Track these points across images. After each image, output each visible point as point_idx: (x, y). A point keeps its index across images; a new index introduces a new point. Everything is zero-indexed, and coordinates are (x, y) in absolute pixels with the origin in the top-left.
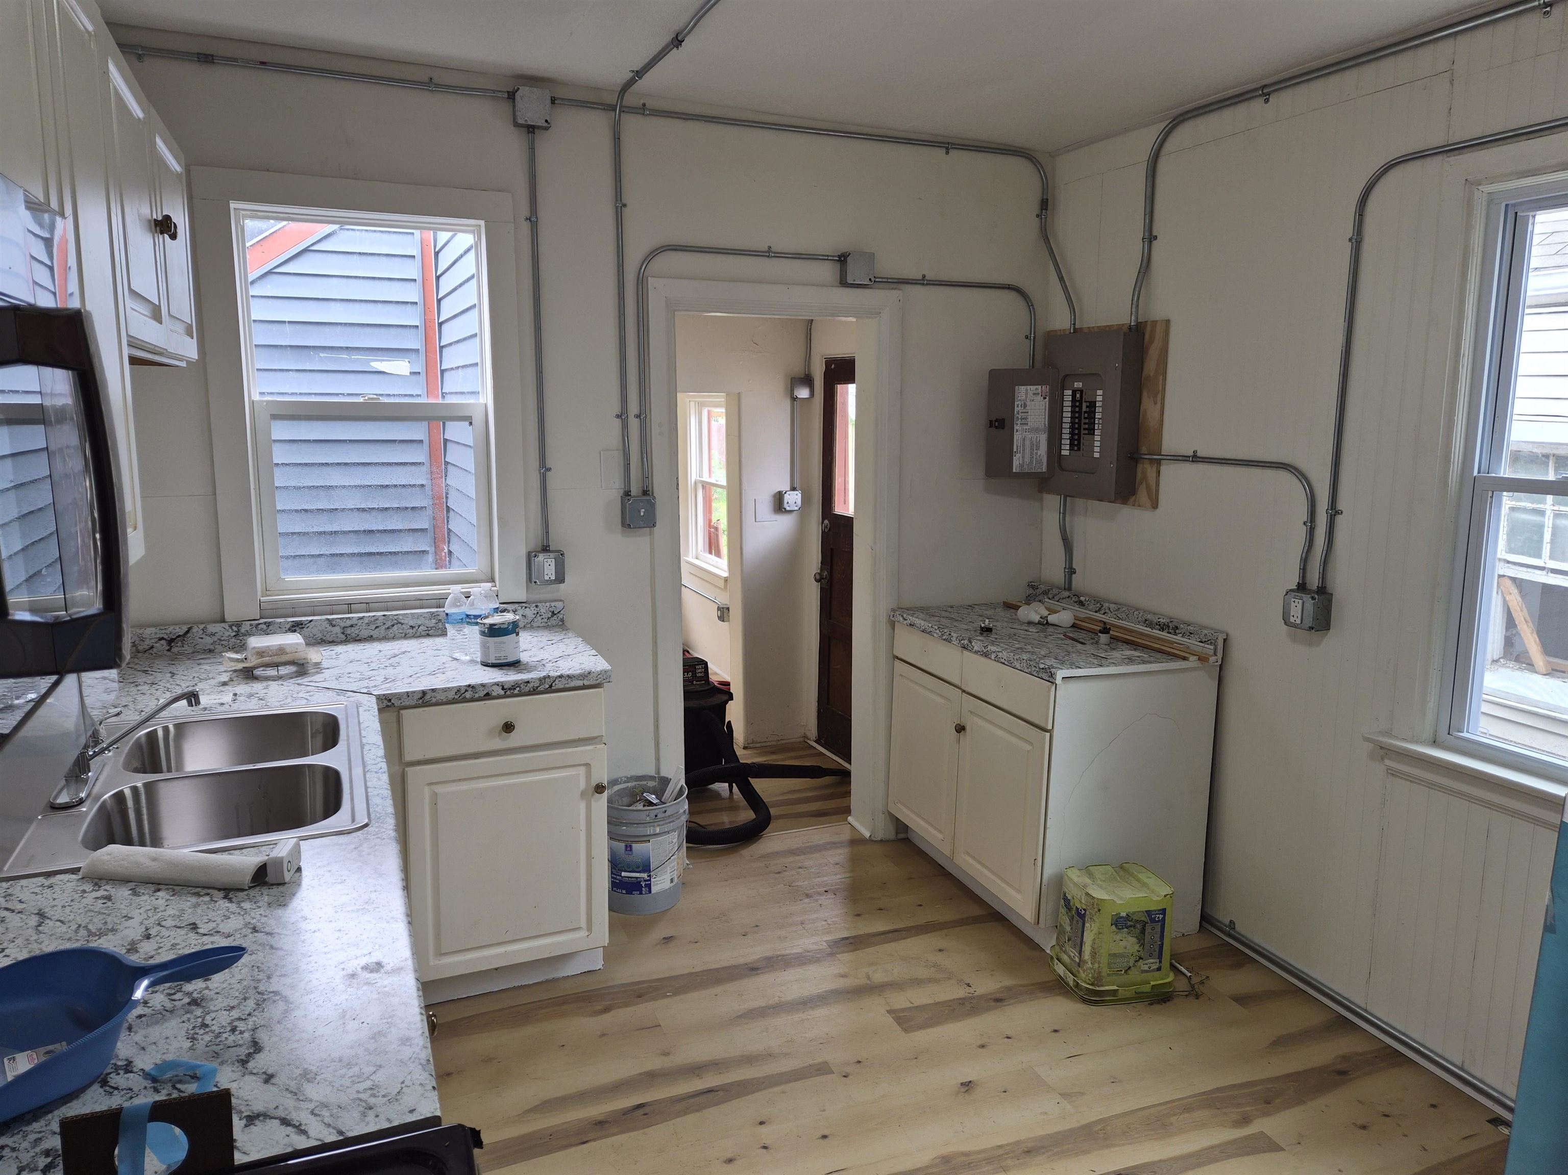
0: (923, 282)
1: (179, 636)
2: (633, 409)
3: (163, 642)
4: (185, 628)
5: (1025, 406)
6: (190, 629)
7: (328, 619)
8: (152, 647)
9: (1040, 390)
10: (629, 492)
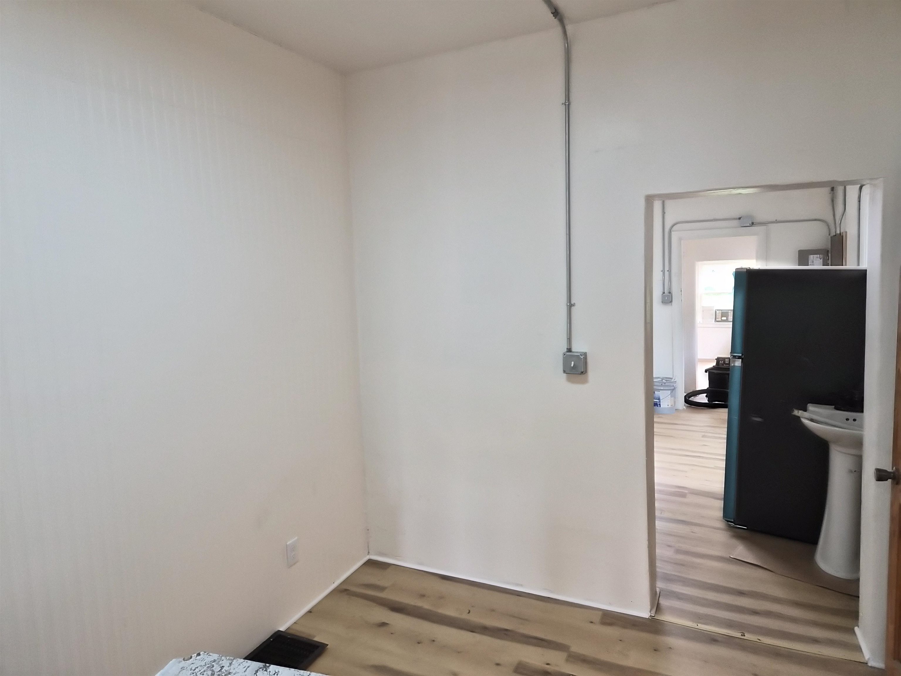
0: (777, 222)
2: (667, 268)
5: (813, 262)
9: (819, 256)
10: (664, 292)
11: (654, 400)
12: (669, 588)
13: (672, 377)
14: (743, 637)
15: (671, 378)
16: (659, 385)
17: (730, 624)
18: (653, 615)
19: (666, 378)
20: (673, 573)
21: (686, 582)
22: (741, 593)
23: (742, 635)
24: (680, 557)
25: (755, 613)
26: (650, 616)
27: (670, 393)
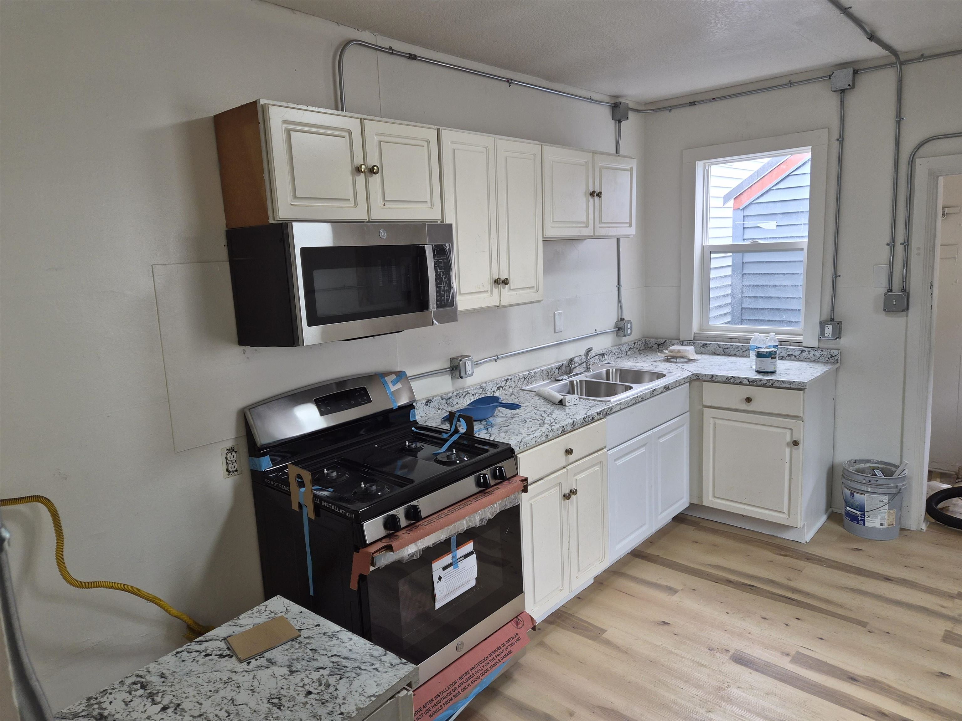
1: (662, 343)
2: (900, 238)
3: (656, 345)
4: (664, 340)
6: (666, 341)
7: (718, 344)
8: (653, 346)
10: (891, 290)
27: (888, 501)
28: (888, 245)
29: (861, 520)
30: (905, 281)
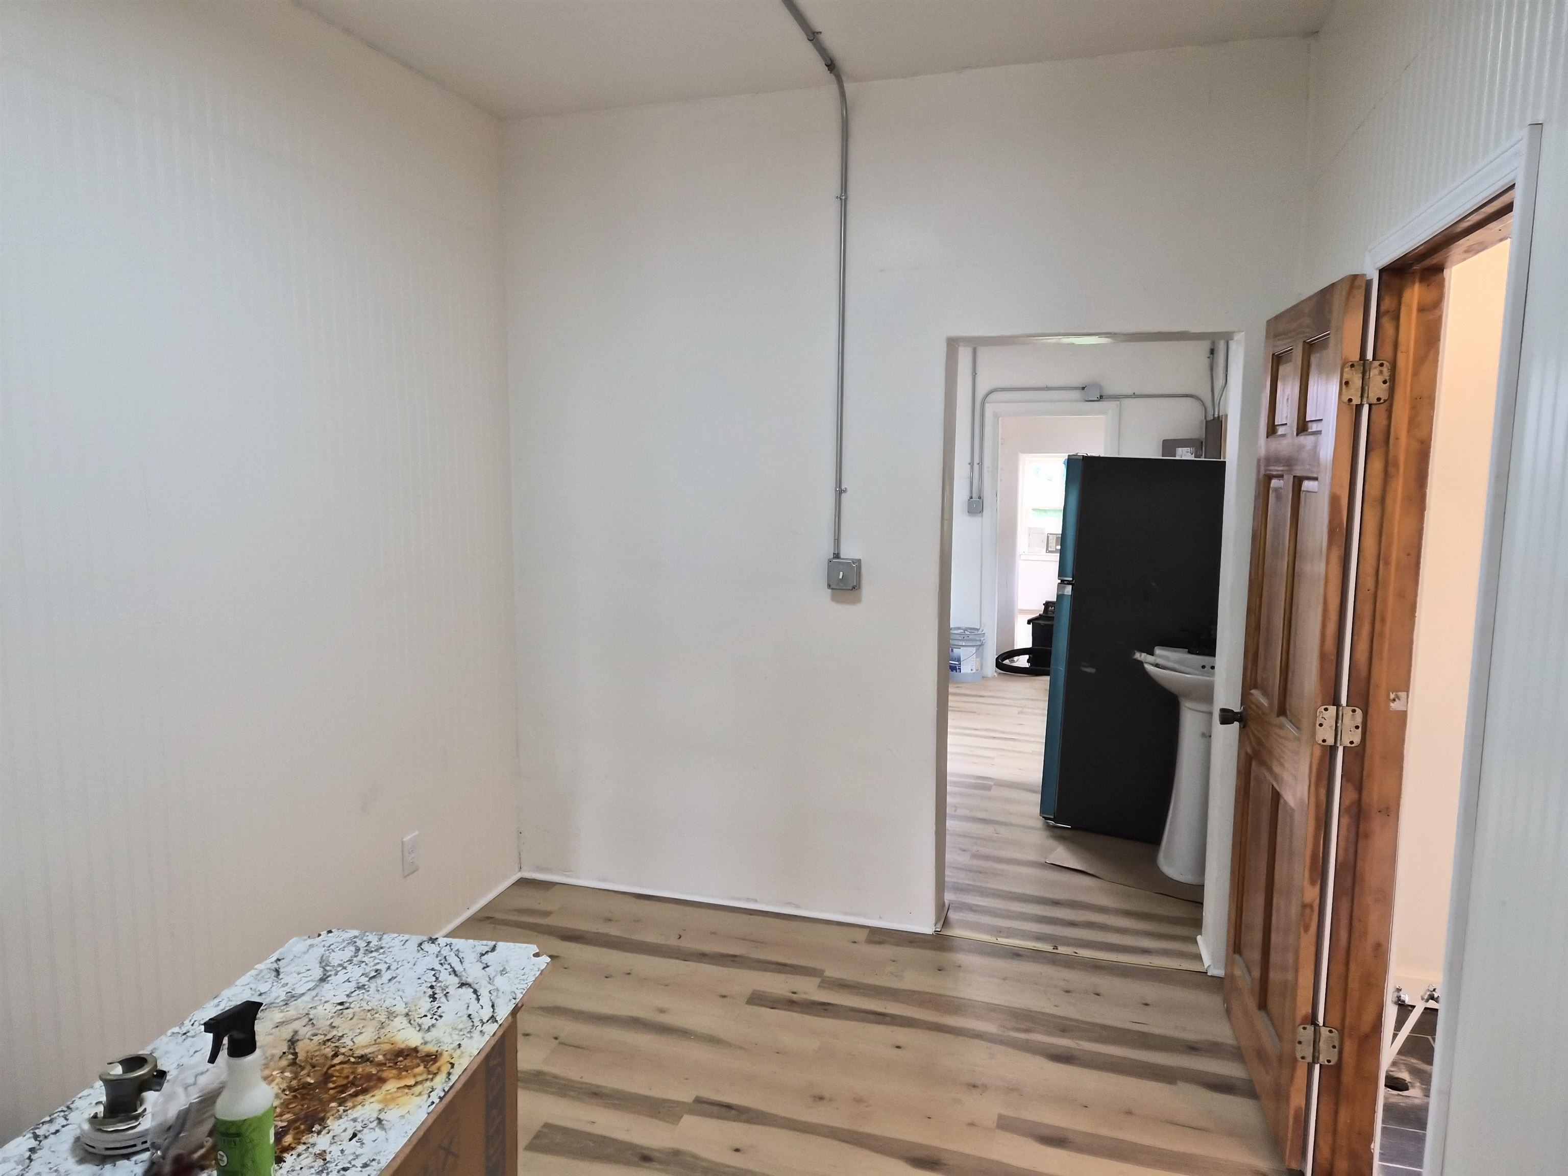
0: (1134, 396)
2: (976, 460)
10: (972, 497)
11: (950, 662)
12: (960, 899)
13: (979, 628)
14: (1055, 951)
15: (978, 630)
16: (960, 638)
17: (1039, 938)
18: (939, 930)
19: (971, 629)
20: (967, 882)
21: (983, 892)
22: (1056, 903)
23: (1054, 949)
24: (976, 863)
25: (1073, 924)
26: (935, 931)
27: (975, 652)
28: (970, 464)
29: (959, 669)
30: (980, 490)
